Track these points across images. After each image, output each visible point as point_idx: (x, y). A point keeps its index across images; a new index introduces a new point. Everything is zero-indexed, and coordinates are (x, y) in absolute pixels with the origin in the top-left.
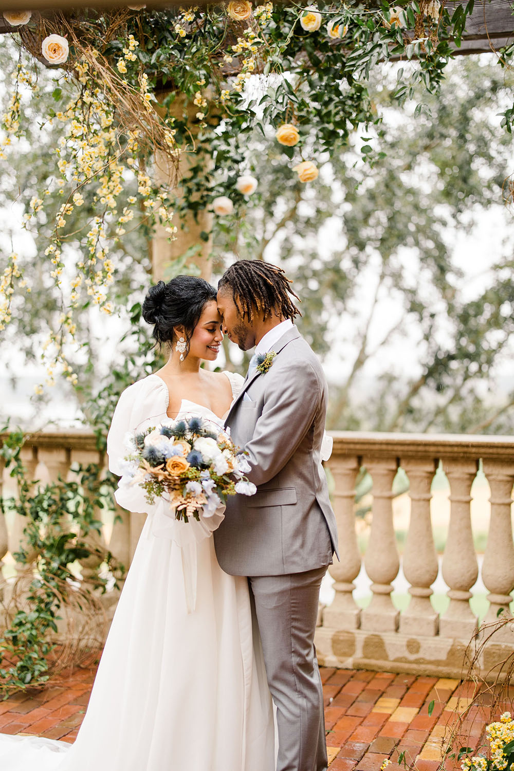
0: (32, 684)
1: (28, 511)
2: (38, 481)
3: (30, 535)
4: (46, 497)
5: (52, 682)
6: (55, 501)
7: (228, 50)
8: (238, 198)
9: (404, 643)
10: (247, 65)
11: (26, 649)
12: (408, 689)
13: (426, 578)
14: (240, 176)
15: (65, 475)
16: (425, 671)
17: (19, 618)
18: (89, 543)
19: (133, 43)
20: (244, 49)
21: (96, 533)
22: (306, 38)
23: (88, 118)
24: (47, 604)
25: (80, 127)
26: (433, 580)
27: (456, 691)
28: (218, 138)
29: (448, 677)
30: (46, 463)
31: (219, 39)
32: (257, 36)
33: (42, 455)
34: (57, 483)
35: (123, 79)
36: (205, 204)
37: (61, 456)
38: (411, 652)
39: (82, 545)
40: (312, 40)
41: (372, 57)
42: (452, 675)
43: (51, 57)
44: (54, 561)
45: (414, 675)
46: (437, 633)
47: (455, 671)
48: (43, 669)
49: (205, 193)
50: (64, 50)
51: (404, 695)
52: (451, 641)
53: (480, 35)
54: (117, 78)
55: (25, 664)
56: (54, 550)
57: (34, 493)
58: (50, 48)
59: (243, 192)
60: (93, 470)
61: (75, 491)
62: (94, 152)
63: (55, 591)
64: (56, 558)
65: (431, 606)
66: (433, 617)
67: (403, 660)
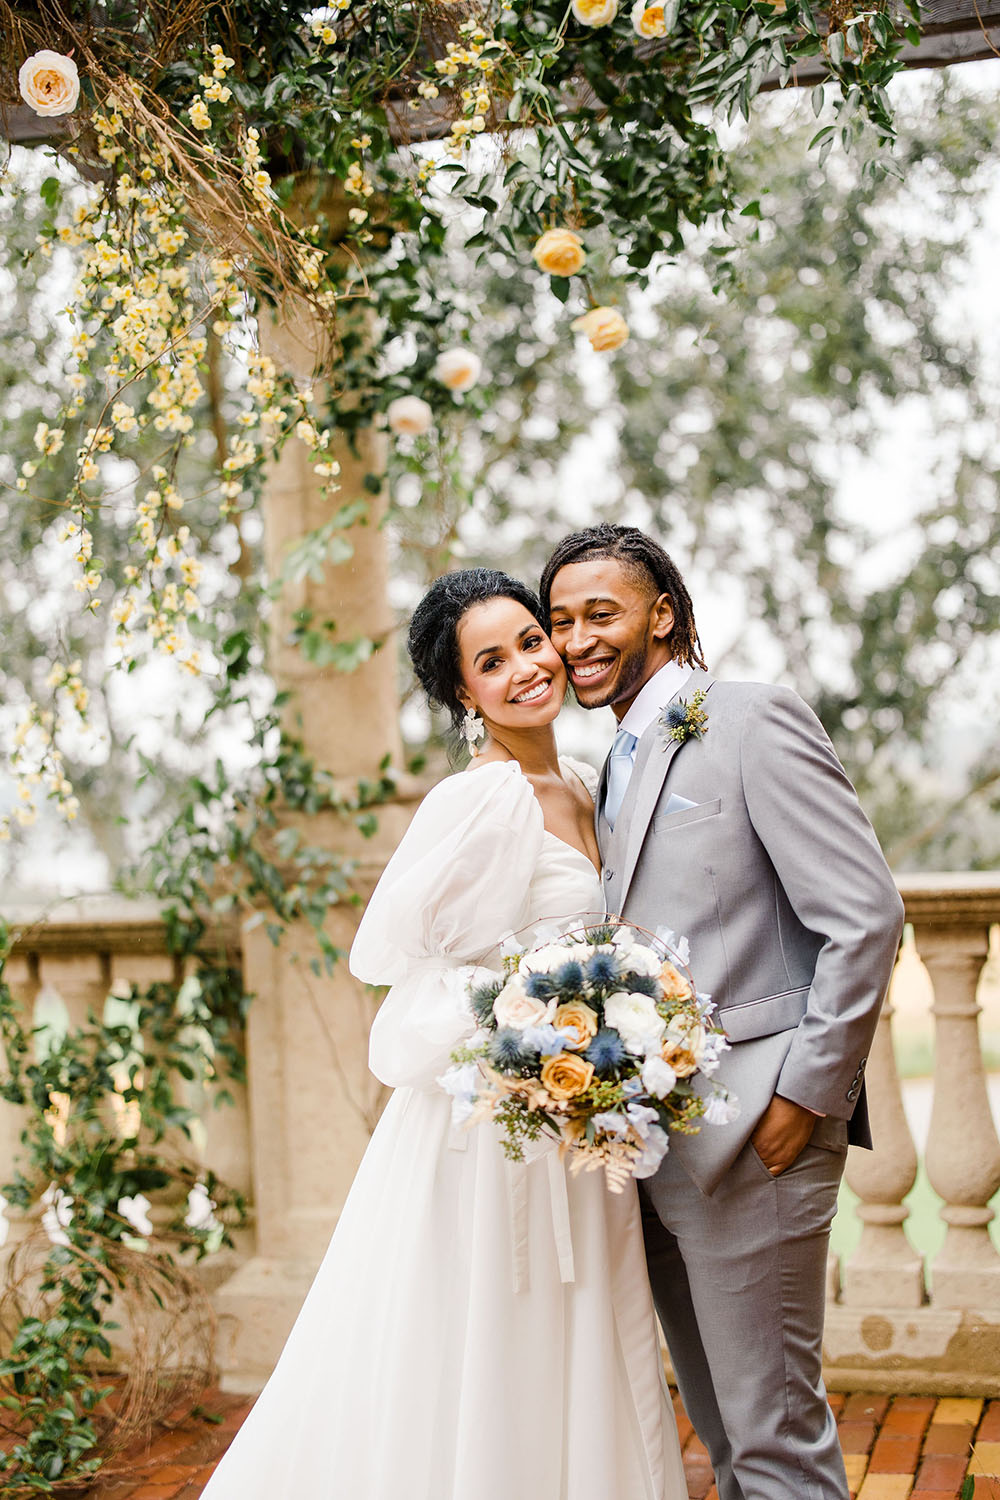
0: (67, 1480)
1: (28, 1094)
2: (45, 1027)
3: (35, 1146)
4: (65, 1062)
5: (108, 1472)
6: (83, 1068)
7: (428, 70)
8: (439, 398)
9: (857, 1326)
10: (473, 102)
11: (45, 1400)
12: (878, 1428)
13: (894, 1183)
14: (440, 352)
15: (100, 1010)
16: (906, 1384)
17: (27, 1335)
18: (167, 1156)
19: (223, 62)
20: (463, 67)
21: (182, 1135)
22: (584, 44)
23: (132, 234)
24: (84, 1296)
25: (114, 256)
26: (908, 1188)
27: (983, 1427)
28: (390, 274)
29: (958, 1395)
30: (57, 987)
31: (407, 47)
32: (491, 35)
33: (49, 971)
34: (88, 1028)
35: (206, 143)
36: (369, 415)
37: (88, 970)
38: (873, 1346)
39: (152, 1161)
40: (597, 46)
41: (752, 70)
42: (967, 1390)
43: (40, 102)
44: (94, 1201)
45: (882, 1394)
46: (926, 1300)
47: (969, 1379)
48: (88, 1445)
49: (370, 392)
50: (67, 82)
51: (872, 1445)
52: (956, 1316)
53: (942, 24)
54: (193, 140)
55: (48, 1437)
56: (92, 1177)
57: (39, 1054)
58: (39, 81)
59: (450, 385)
60: (163, 996)
61: (126, 1044)
62: (149, 310)
63: (102, 1268)
64: (98, 1194)
65: (906, 1243)
66: (914, 1267)
67: (858, 1362)
